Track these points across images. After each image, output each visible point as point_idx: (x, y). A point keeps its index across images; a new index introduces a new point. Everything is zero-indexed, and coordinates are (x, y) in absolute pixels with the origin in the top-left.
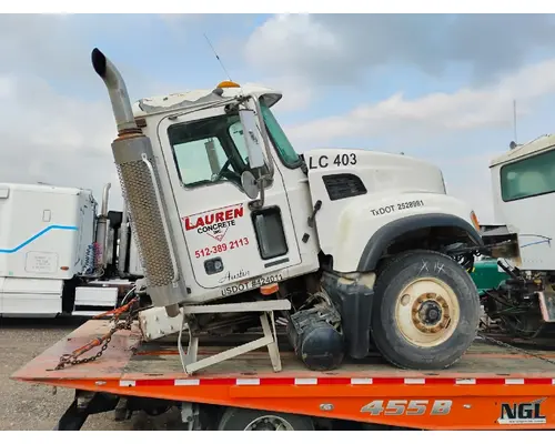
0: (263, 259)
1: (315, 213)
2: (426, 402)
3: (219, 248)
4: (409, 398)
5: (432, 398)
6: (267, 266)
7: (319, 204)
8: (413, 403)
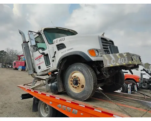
0: (46, 66)
1: (55, 54)
2: (71, 109)
3: (40, 64)
4: (67, 106)
5: (73, 108)
6: (47, 68)
7: (55, 52)
8: (68, 108)
